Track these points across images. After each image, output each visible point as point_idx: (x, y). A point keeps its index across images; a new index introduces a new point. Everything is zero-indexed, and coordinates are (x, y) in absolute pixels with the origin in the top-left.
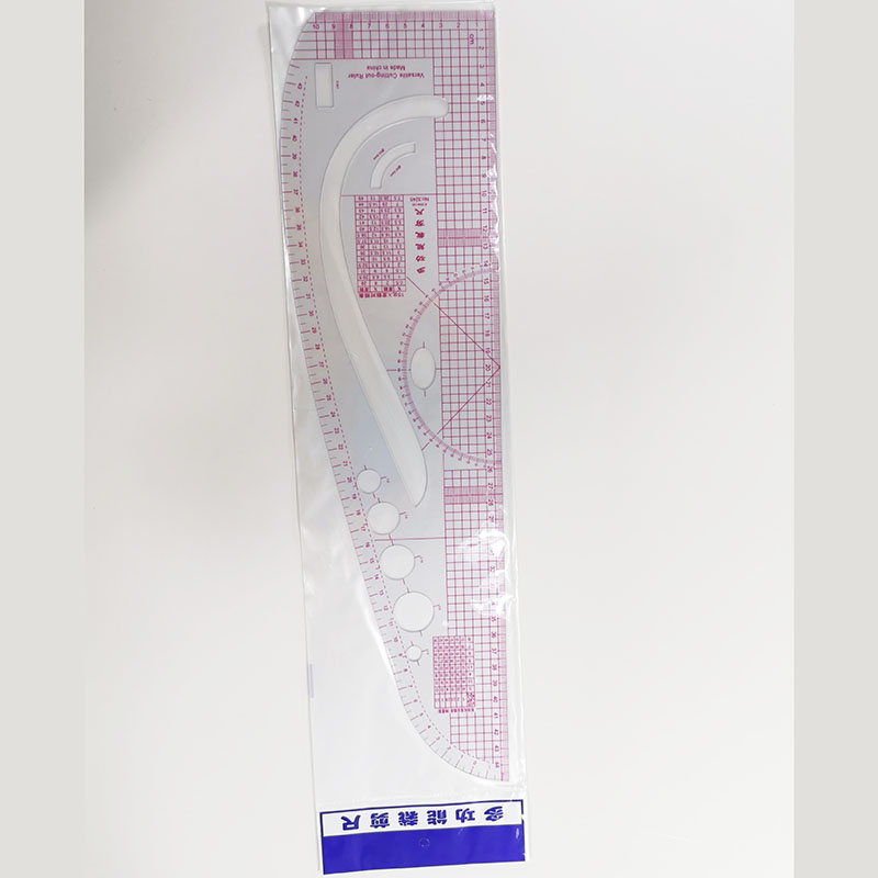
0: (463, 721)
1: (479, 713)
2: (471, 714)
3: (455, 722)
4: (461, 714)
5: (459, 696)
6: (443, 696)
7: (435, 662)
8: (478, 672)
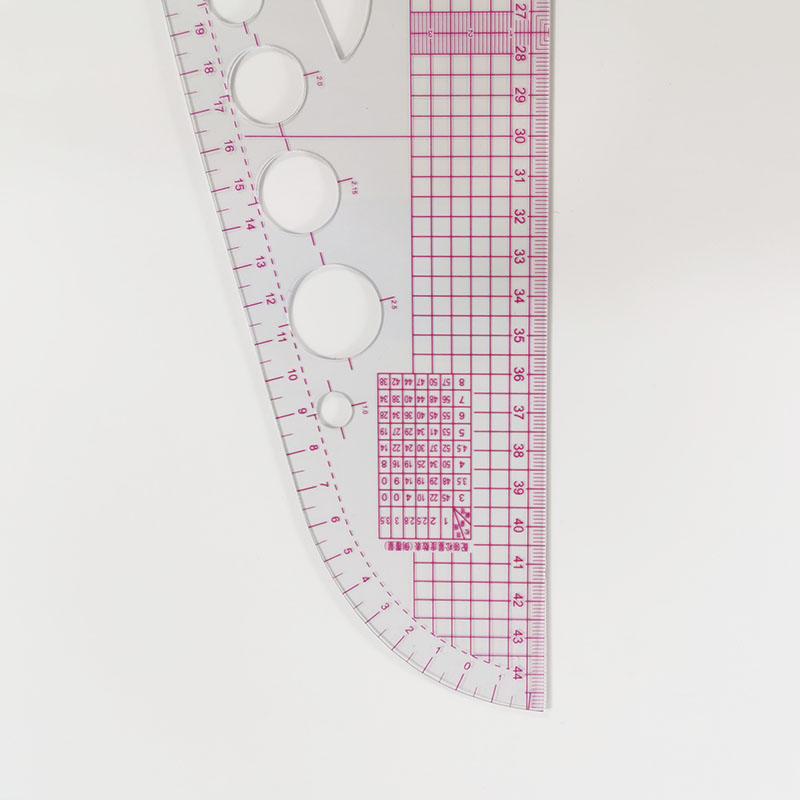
0: (443, 572)
1: (480, 554)
2: (460, 556)
3: (424, 572)
4: (441, 556)
5: (434, 512)
6: (397, 512)
7: (381, 432)
8: (481, 460)
